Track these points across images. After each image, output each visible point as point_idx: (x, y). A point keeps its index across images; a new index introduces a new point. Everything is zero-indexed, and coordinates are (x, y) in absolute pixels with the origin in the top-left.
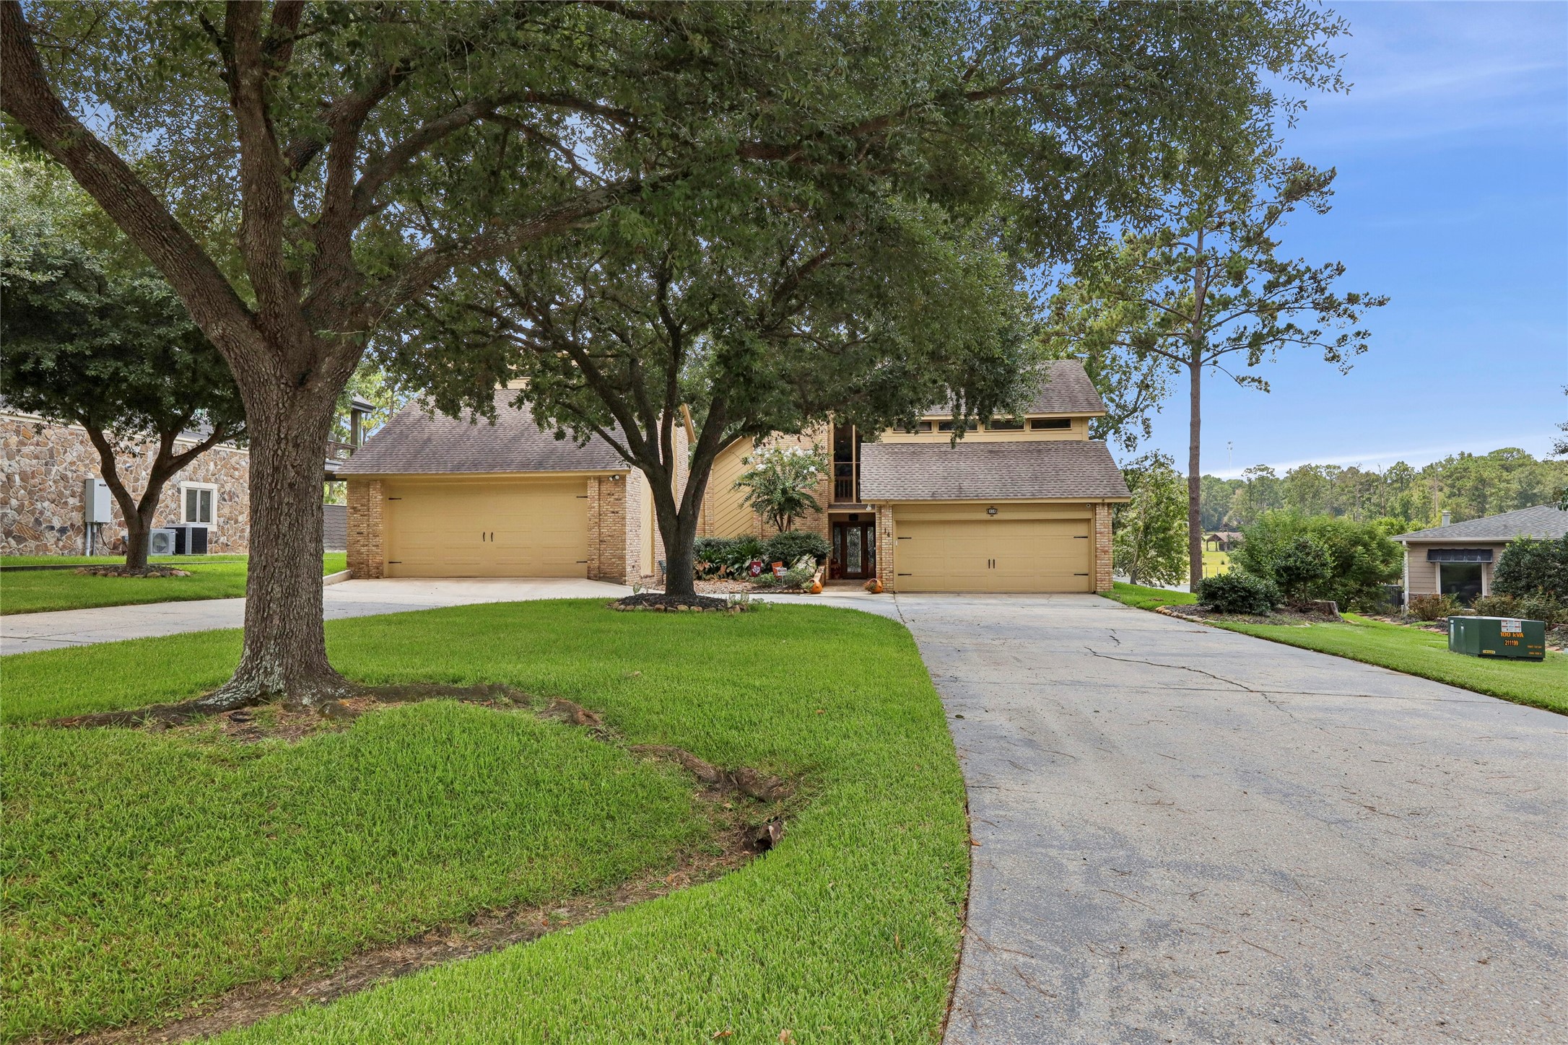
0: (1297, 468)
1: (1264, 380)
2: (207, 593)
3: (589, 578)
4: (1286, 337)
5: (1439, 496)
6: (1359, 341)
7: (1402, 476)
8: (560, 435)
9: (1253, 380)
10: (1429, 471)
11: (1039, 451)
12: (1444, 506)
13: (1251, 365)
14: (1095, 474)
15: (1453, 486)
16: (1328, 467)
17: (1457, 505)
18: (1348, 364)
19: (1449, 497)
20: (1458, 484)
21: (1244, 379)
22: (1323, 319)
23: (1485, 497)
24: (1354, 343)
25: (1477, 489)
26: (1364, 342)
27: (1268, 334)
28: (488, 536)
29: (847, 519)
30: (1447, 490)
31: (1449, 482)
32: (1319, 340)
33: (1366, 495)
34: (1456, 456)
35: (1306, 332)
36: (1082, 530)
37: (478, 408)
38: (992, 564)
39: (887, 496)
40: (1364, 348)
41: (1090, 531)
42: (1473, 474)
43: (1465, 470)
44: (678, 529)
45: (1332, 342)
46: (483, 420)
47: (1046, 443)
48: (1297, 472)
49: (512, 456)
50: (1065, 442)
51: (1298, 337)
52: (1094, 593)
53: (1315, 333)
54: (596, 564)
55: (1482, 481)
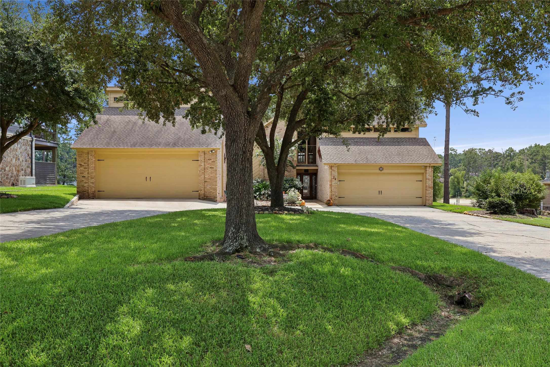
0: (467, 150)
1: (476, 111)
2: (46, 206)
3: (199, 199)
4: (488, 92)
5: (526, 163)
6: (519, 96)
7: (510, 154)
8: (204, 132)
9: (472, 111)
10: (522, 152)
11: (398, 142)
12: (529, 167)
13: (474, 105)
14: (425, 153)
15: (532, 159)
16: (480, 149)
17: (534, 167)
18: (515, 106)
19: (531, 164)
20: (535, 158)
21: (468, 111)
22: (503, 85)
23: (545, 163)
24: (517, 96)
25: (542, 160)
26: (521, 96)
27: (482, 91)
28: (148, 179)
29: (303, 172)
30: (530, 160)
31: (531, 157)
32: (502, 94)
33: (496, 162)
34: (533, 145)
35: (497, 90)
36: (420, 178)
37: (167, 118)
38: (380, 192)
39: (335, 162)
40: (521, 99)
41: (423, 178)
42: (541, 154)
43: (538, 151)
44: (278, 177)
45: (508, 96)
46: (169, 124)
47: (401, 138)
48: (467, 151)
49: (160, 140)
50: (409, 138)
51: (493, 93)
52: (425, 206)
53: (501, 91)
54: (202, 192)
55: (544, 156)
